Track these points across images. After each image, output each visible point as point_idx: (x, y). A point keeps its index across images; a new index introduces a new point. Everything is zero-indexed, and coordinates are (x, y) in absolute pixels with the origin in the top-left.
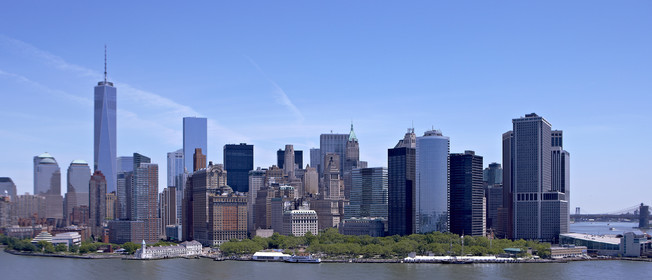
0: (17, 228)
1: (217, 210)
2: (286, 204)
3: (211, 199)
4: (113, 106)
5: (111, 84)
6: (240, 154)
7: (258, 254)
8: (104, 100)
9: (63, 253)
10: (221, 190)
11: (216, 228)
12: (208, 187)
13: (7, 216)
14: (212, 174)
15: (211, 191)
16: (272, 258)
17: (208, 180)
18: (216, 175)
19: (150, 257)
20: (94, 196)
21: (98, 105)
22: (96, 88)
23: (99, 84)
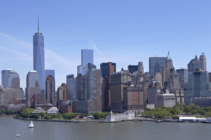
0: (12, 105)
1: (129, 94)
2: (159, 91)
3: (125, 89)
4: (43, 45)
5: (41, 34)
7: (181, 118)
8: (38, 42)
9: (55, 119)
10: (129, 83)
11: (129, 104)
12: (122, 82)
13: (4, 99)
14: (124, 75)
15: (124, 84)
17: (122, 78)
18: (126, 76)
20: (49, 89)
21: (36, 44)
22: (34, 36)
23: (35, 34)
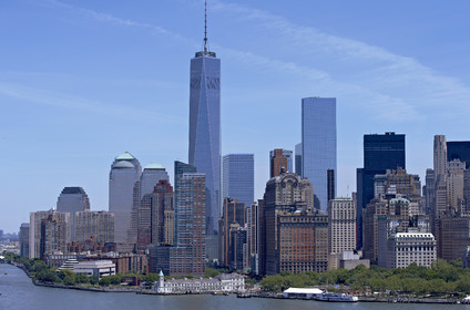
2: (393, 224)
3: (279, 218)
4: (215, 84)
5: (214, 55)
6: (385, 149)
7: (291, 290)
8: (204, 77)
11: (283, 258)
12: (277, 203)
14: (283, 184)
16: (305, 295)
17: (277, 193)
18: (288, 186)
19: (167, 291)
20: (157, 214)
21: (195, 84)
22: (192, 61)
23: (197, 55)
